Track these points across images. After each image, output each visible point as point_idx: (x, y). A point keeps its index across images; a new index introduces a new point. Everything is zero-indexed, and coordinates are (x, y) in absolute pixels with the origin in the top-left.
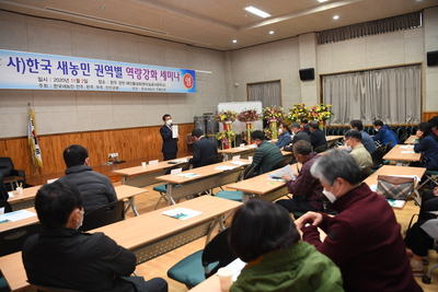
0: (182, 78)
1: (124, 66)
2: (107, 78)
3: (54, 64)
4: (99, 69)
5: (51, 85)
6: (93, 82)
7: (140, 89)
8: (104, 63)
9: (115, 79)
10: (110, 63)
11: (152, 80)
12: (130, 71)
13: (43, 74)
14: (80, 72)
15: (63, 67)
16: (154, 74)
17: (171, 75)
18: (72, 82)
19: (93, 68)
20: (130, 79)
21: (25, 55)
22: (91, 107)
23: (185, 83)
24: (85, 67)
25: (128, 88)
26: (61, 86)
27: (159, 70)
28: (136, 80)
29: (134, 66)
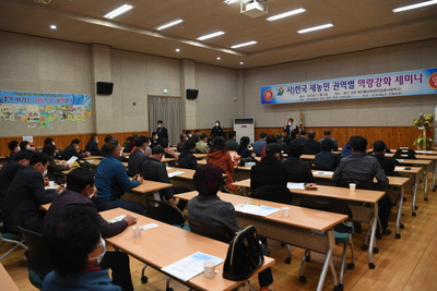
0: (426, 79)
1: (356, 79)
2: (342, 90)
3: (308, 87)
4: (336, 85)
5: (305, 99)
6: (331, 94)
7: (370, 95)
8: (339, 80)
9: (348, 90)
10: (344, 79)
11: (384, 86)
12: (362, 82)
13: (303, 93)
14: (323, 89)
15: (313, 88)
16: (388, 81)
17: (410, 79)
18: (317, 96)
19: (332, 85)
20: (362, 88)
21: (294, 85)
22: (341, 111)
23: (432, 83)
24: (327, 85)
25: (360, 96)
26: (311, 99)
27: (393, 76)
28: (367, 88)
29: (366, 78)
